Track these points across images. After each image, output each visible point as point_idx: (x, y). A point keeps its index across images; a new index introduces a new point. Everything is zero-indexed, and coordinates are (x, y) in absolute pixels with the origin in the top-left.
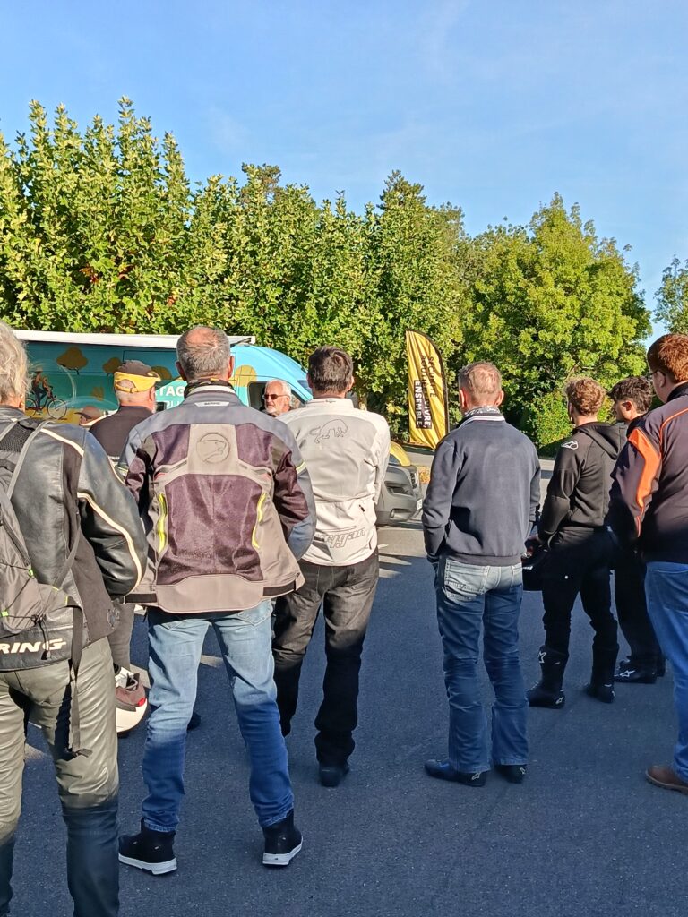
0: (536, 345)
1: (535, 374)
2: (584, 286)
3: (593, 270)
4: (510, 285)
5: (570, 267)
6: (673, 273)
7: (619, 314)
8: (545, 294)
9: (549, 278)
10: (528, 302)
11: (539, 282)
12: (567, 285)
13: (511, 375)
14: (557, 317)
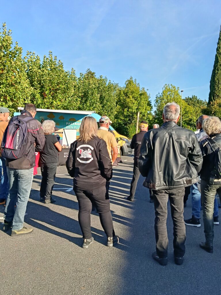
0: (128, 112)
1: (127, 119)
2: (139, 99)
3: (141, 95)
4: (122, 98)
5: (135, 94)
6: (158, 96)
7: (147, 105)
8: (130, 100)
9: (131, 97)
10: (126, 102)
11: (129, 97)
12: (135, 98)
13: (122, 119)
14: (133, 106)
